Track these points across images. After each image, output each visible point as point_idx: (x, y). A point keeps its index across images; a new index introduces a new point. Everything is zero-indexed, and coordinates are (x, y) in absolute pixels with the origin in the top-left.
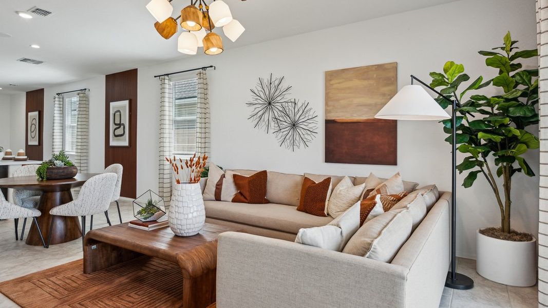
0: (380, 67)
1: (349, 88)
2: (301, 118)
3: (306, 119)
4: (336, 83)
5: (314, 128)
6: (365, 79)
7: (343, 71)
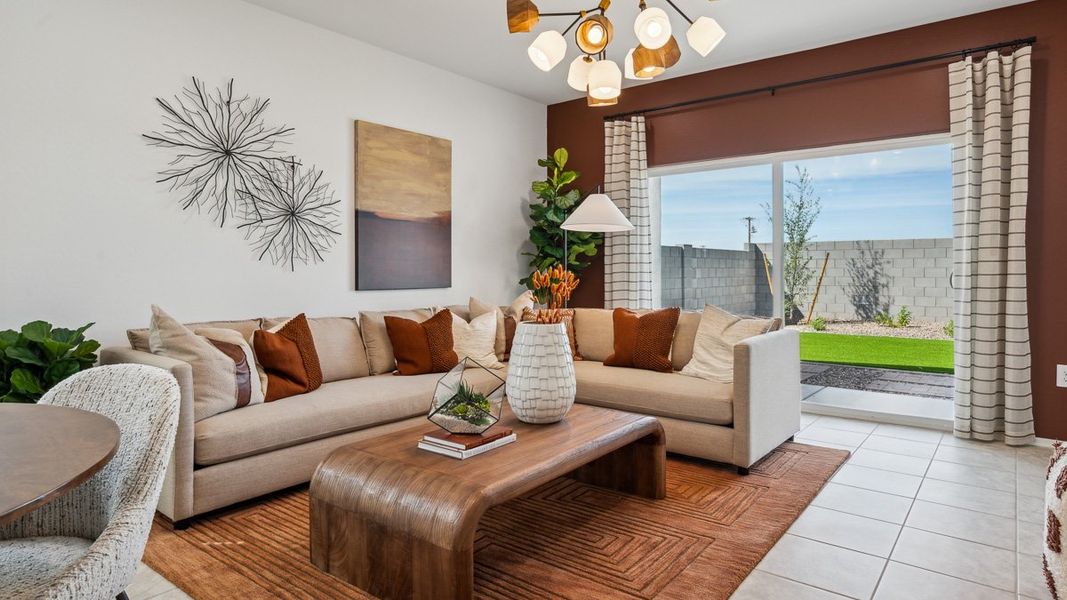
0: (434, 141)
1: (395, 162)
2: (309, 200)
3: (320, 203)
4: (377, 148)
5: (334, 224)
6: (416, 153)
7: (388, 129)
